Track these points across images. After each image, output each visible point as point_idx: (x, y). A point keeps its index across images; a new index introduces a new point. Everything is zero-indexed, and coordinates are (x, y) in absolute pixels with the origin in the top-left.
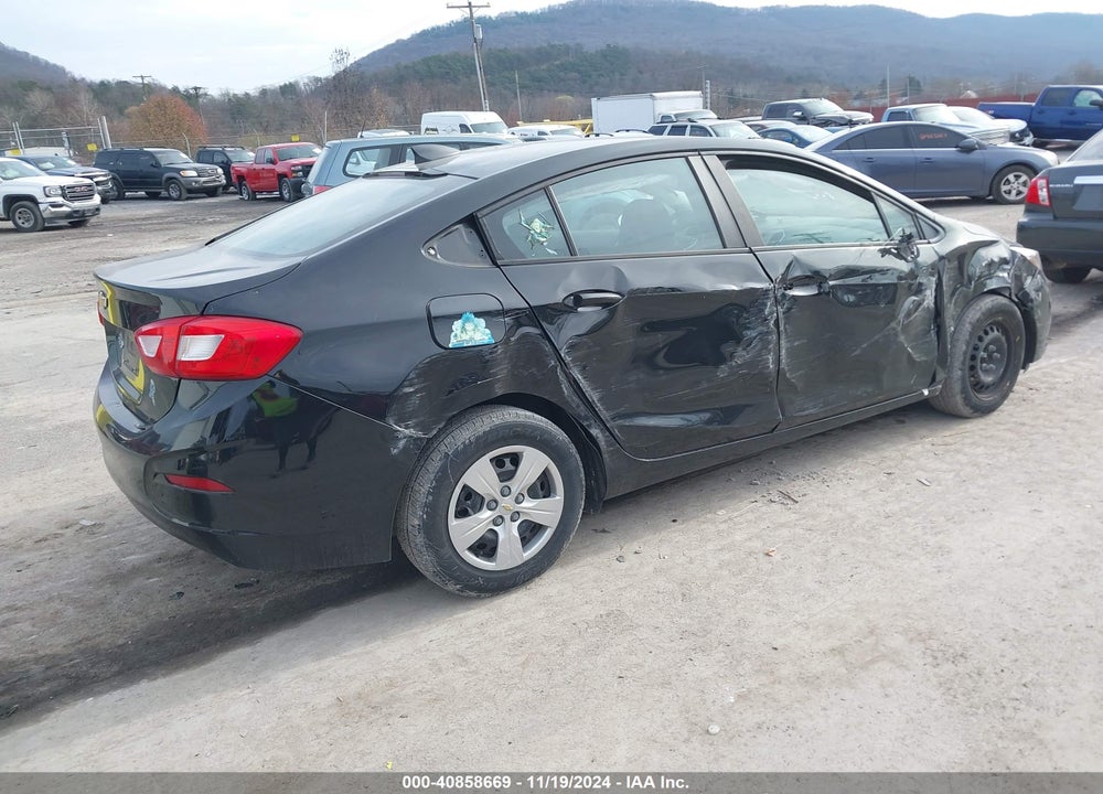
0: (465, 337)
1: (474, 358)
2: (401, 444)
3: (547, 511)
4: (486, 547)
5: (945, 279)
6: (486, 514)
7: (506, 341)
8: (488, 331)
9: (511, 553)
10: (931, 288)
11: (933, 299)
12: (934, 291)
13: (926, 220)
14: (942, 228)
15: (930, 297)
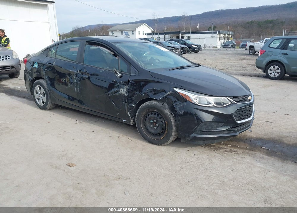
0: (35, 66)
2: (29, 79)
3: (45, 99)
5: (129, 87)
6: (38, 95)
7: (39, 68)
10: (123, 88)
11: (125, 92)
12: (125, 90)
13: (134, 68)
14: (139, 72)
15: (122, 91)
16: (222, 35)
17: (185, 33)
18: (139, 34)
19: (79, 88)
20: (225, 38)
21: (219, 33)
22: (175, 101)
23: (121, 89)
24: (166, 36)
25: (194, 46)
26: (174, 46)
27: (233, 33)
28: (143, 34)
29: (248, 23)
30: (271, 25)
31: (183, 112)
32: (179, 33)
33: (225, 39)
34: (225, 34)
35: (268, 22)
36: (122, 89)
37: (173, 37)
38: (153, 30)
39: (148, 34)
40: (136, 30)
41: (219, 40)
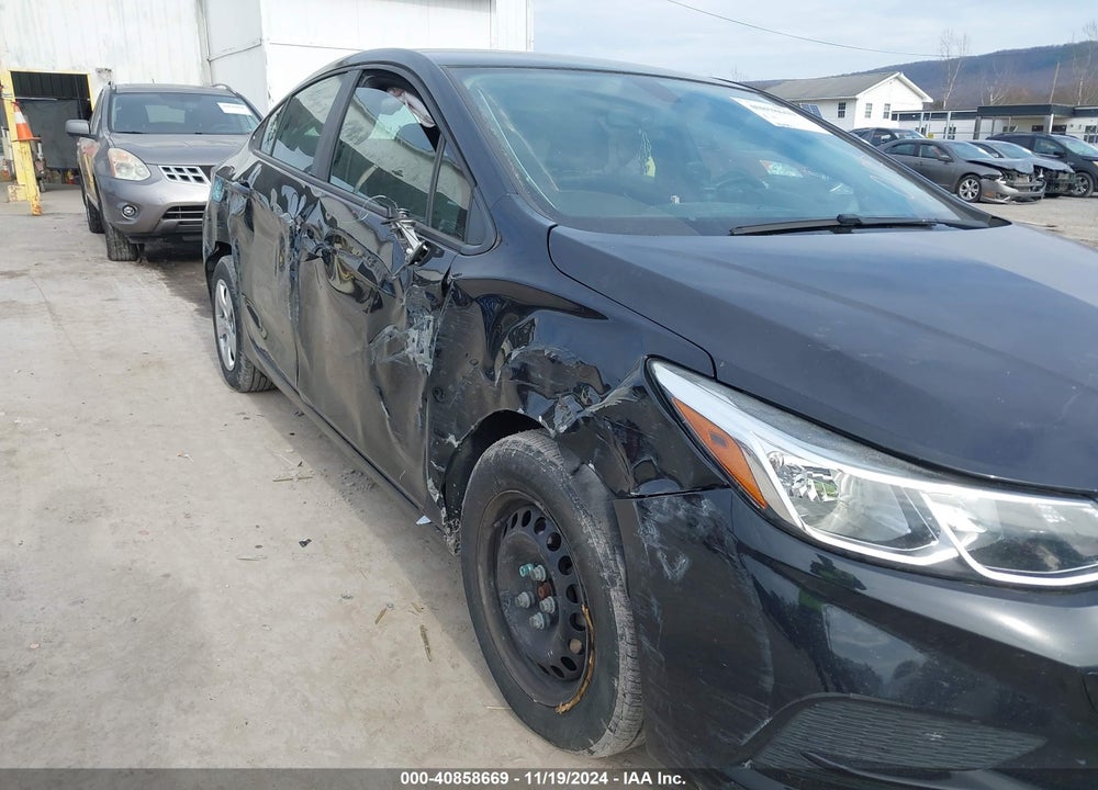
10: (421, 329)
11: (426, 353)
12: (426, 339)
13: (482, 204)
14: (496, 231)
15: (416, 344)
17: (1078, 114)
18: (868, 115)
23: (413, 333)
24: (986, 124)
26: (1006, 162)
28: (886, 116)
31: (680, 572)
36: (416, 335)
37: (1013, 128)
38: (930, 100)
39: (906, 116)
40: (856, 99)
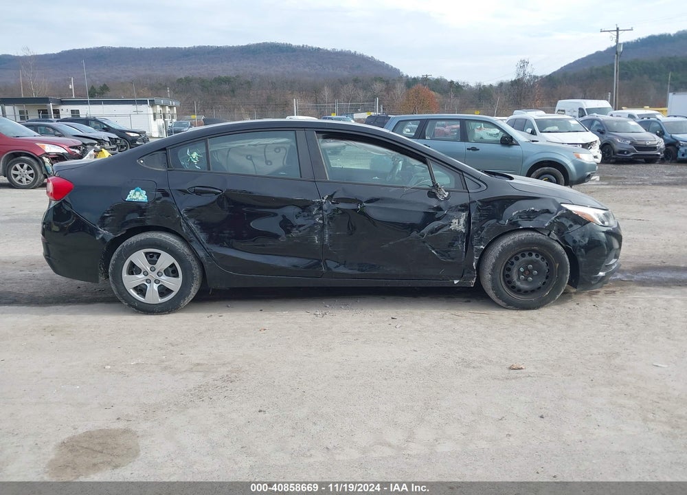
0: (134, 197)
1: (137, 207)
2: (101, 236)
3: (174, 284)
4: (141, 290)
5: (473, 215)
6: (141, 276)
7: (154, 202)
8: (146, 196)
9: (152, 296)
10: (459, 219)
11: (462, 226)
12: (462, 221)
13: (470, 177)
14: (485, 184)
15: (457, 224)
16: (159, 108)
17: (62, 103)
19: (327, 236)
20: (164, 115)
21: (153, 104)
22: (571, 226)
23: (454, 221)
24: (7, 108)
25: (132, 134)
27: (178, 104)
29: (180, 81)
30: (226, 87)
31: (587, 242)
32: (46, 100)
33: (164, 117)
34: (162, 106)
35: (221, 81)
36: (457, 221)
37: (27, 112)
41: (155, 120)
